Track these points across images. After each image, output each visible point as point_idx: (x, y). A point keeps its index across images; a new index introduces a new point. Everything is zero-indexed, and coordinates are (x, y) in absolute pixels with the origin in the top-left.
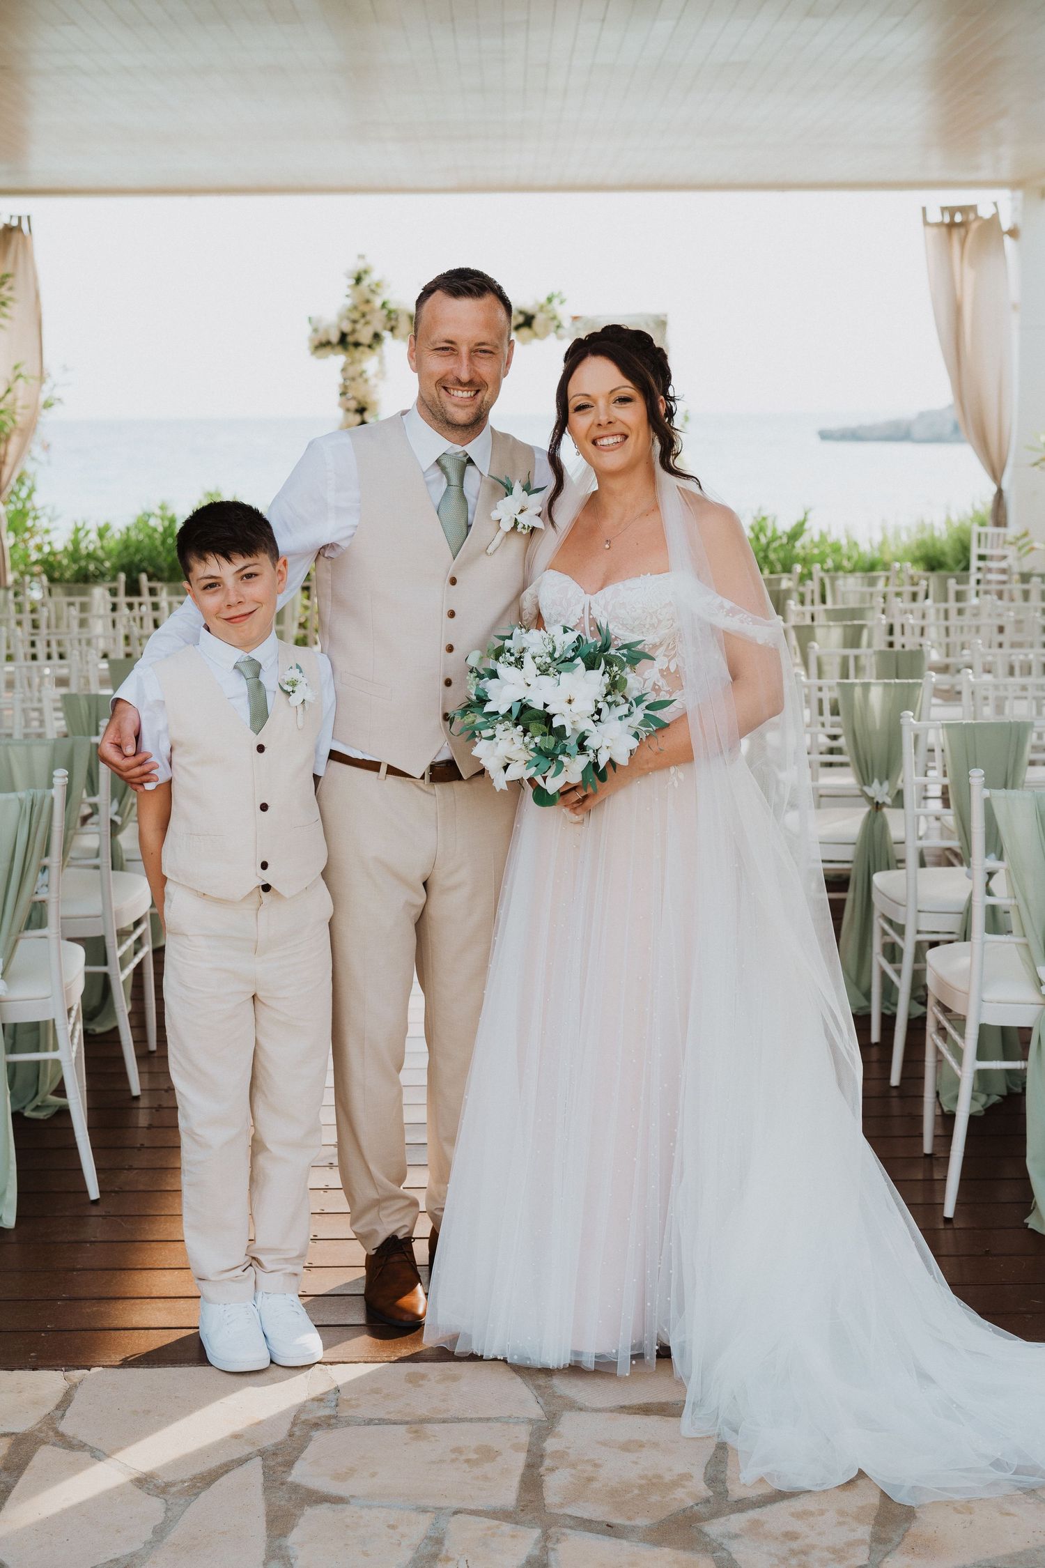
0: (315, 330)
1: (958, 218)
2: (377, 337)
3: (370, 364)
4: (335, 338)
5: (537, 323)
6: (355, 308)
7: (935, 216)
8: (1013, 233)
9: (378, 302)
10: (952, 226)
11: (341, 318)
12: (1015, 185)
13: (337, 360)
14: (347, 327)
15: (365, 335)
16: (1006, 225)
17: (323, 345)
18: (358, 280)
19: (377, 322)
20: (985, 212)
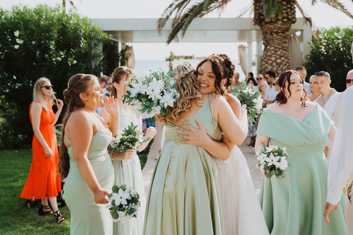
0: (166, 58)
1: (241, 46)
2: (173, 59)
3: (172, 62)
4: (168, 59)
5: (192, 58)
6: (171, 56)
7: (239, 46)
8: (247, 48)
9: (173, 55)
10: (240, 47)
11: (169, 57)
12: (248, 42)
13: (169, 62)
14: (170, 58)
15: (172, 59)
16: (246, 46)
17: (167, 60)
18: (171, 52)
19: (173, 57)
20: (244, 45)
